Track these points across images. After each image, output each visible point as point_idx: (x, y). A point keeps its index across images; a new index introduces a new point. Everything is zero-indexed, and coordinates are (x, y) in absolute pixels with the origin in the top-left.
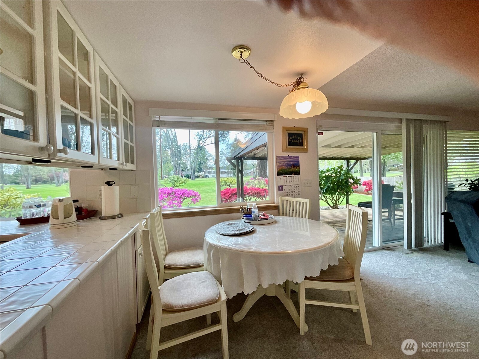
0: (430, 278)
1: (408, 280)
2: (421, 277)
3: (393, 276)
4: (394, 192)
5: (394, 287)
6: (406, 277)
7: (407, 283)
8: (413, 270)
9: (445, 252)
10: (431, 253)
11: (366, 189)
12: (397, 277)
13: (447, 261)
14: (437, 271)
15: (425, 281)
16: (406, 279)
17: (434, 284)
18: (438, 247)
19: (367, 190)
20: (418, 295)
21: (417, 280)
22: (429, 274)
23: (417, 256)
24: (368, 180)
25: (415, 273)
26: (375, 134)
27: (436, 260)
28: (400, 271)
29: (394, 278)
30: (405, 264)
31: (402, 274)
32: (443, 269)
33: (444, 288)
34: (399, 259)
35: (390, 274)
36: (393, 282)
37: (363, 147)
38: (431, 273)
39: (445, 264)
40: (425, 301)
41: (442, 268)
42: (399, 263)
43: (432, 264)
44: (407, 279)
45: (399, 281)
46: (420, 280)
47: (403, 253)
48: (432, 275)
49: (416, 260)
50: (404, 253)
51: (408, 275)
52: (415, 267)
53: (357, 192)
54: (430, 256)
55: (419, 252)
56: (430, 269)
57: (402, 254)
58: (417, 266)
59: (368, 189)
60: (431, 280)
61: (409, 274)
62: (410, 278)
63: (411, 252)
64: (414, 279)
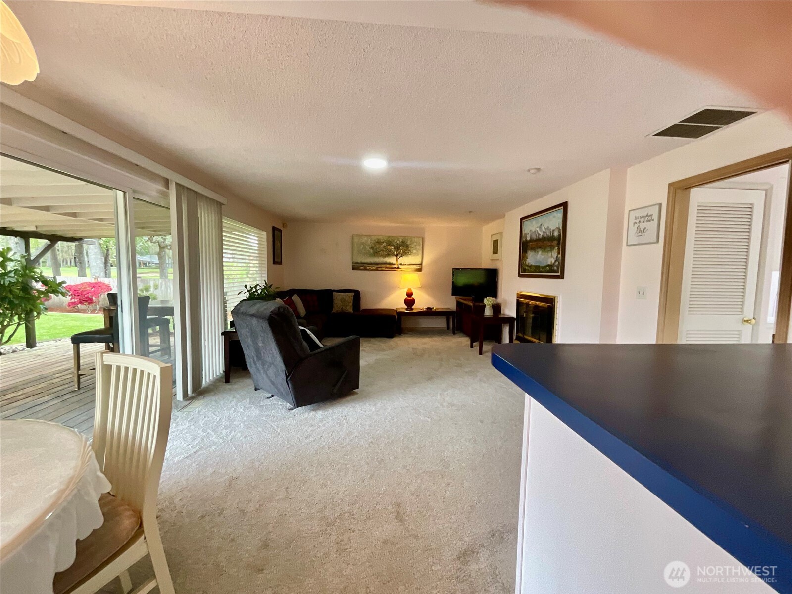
0: (224, 432)
1: (200, 453)
2: (214, 438)
3: (176, 460)
4: (149, 306)
5: (183, 479)
6: (195, 450)
7: (199, 459)
8: (200, 431)
9: (228, 386)
10: (212, 393)
11: (73, 301)
12: (183, 456)
13: (233, 398)
14: (229, 417)
15: (221, 441)
16: (195, 453)
17: (231, 439)
18: (218, 381)
19: (74, 303)
20: (220, 471)
21: (210, 446)
22: (222, 428)
23: (199, 406)
24: (76, 283)
25: (204, 436)
26: (120, 194)
27: (223, 403)
28: (183, 443)
29: (178, 462)
30: (186, 428)
31: (188, 447)
32: (234, 411)
33: (244, 439)
34: (176, 423)
35: (171, 458)
36: (179, 471)
37: (74, 215)
38: (223, 423)
39: (233, 404)
40: (231, 475)
41: (232, 412)
42: (178, 430)
43: (219, 411)
44: (197, 451)
45: (188, 462)
46: (215, 443)
47: (178, 410)
48: (226, 428)
49: (199, 412)
50: (180, 408)
51: (197, 443)
52: (202, 425)
53: (52, 310)
54: (214, 398)
55: (199, 398)
56: (220, 419)
57: (176, 411)
58: (204, 422)
59: (76, 301)
60: (227, 435)
61: (197, 441)
62: (201, 449)
63: (188, 402)
64: (206, 446)
